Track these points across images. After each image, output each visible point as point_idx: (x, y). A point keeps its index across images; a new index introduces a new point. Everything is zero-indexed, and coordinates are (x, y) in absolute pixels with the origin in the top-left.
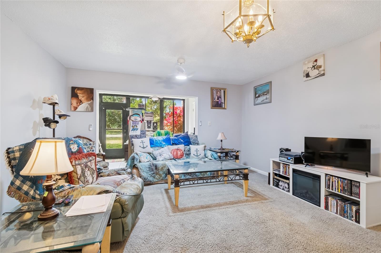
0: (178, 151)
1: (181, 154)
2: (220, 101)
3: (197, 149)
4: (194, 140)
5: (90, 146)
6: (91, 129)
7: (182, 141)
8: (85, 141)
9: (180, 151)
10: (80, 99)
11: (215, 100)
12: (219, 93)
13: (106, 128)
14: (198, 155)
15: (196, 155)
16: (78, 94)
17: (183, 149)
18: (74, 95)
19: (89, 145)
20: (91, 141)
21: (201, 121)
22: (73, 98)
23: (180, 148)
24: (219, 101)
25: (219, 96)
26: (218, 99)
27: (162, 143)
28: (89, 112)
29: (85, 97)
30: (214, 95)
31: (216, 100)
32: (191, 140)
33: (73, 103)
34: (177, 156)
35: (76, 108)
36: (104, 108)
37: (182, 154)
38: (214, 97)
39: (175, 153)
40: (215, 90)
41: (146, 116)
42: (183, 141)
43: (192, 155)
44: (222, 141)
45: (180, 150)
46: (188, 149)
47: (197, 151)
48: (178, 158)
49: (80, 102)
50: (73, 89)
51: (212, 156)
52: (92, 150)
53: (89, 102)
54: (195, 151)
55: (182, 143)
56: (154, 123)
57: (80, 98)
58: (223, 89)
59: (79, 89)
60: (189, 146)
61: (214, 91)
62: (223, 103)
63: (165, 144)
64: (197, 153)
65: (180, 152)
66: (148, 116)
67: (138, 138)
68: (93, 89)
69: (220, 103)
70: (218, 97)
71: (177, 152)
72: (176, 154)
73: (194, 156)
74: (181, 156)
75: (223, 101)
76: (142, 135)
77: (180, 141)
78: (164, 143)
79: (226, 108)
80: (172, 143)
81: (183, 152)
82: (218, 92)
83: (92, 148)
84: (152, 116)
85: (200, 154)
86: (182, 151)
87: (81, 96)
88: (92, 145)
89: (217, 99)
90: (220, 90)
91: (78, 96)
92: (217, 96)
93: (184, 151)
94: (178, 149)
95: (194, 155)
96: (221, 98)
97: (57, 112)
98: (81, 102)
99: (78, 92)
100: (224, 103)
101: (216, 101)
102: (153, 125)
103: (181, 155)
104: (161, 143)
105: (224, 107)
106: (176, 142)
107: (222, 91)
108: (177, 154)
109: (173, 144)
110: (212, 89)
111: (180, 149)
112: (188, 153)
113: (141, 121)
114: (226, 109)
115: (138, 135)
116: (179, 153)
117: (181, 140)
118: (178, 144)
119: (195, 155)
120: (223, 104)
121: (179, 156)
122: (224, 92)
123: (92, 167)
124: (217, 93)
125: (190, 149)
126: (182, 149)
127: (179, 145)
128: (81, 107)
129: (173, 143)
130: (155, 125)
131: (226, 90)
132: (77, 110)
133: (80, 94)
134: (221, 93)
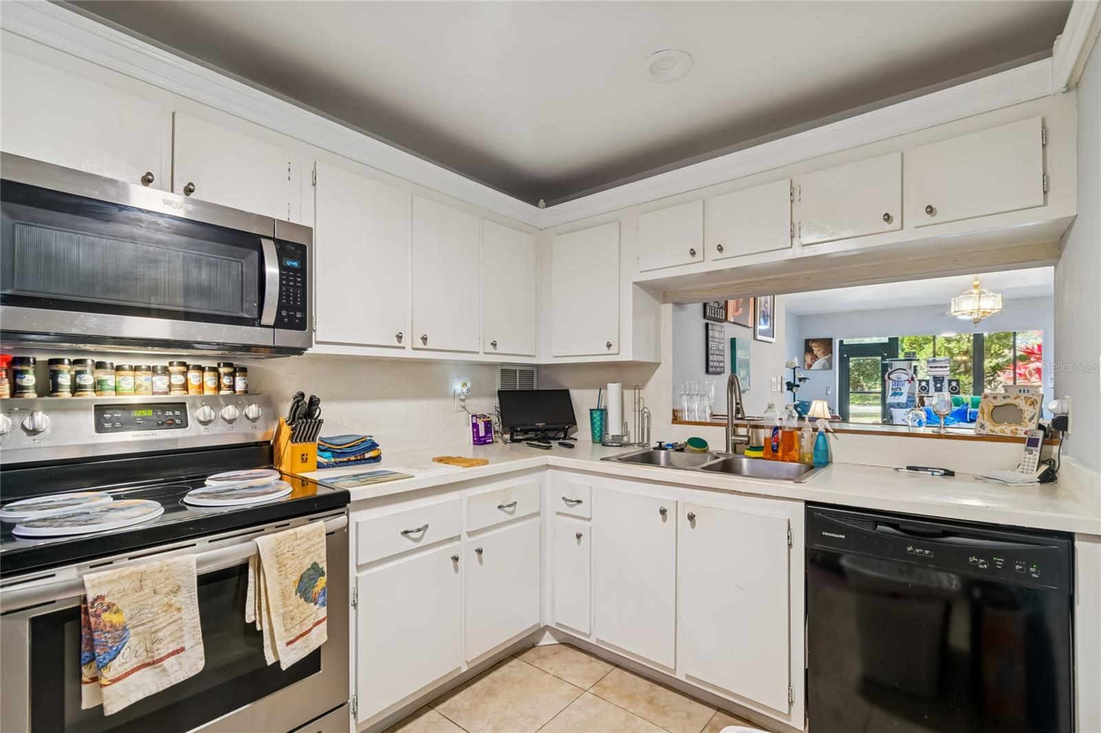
6: (829, 393)
10: (815, 354)
13: (849, 390)
16: (813, 348)
18: (808, 350)
22: (807, 353)
28: (826, 369)
29: (822, 351)
33: (806, 359)
35: (810, 366)
36: (845, 356)
41: (931, 367)
49: (815, 358)
50: (807, 341)
53: (827, 357)
57: (815, 352)
59: (814, 341)
63: (953, 421)
66: (936, 367)
67: (901, 408)
68: (831, 339)
76: (910, 404)
78: (952, 418)
80: (970, 419)
84: (946, 367)
87: (817, 350)
91: (813, 350)
97: (798, 376)
98: (817, 357)
99: (813, 345)
102: (950, 384)
113: (908, 381)
115: (902, 404)
128: (817, 365)
129: (972, 418)
130: (954, 384)
132: (812, 368)
133: (815, 347)
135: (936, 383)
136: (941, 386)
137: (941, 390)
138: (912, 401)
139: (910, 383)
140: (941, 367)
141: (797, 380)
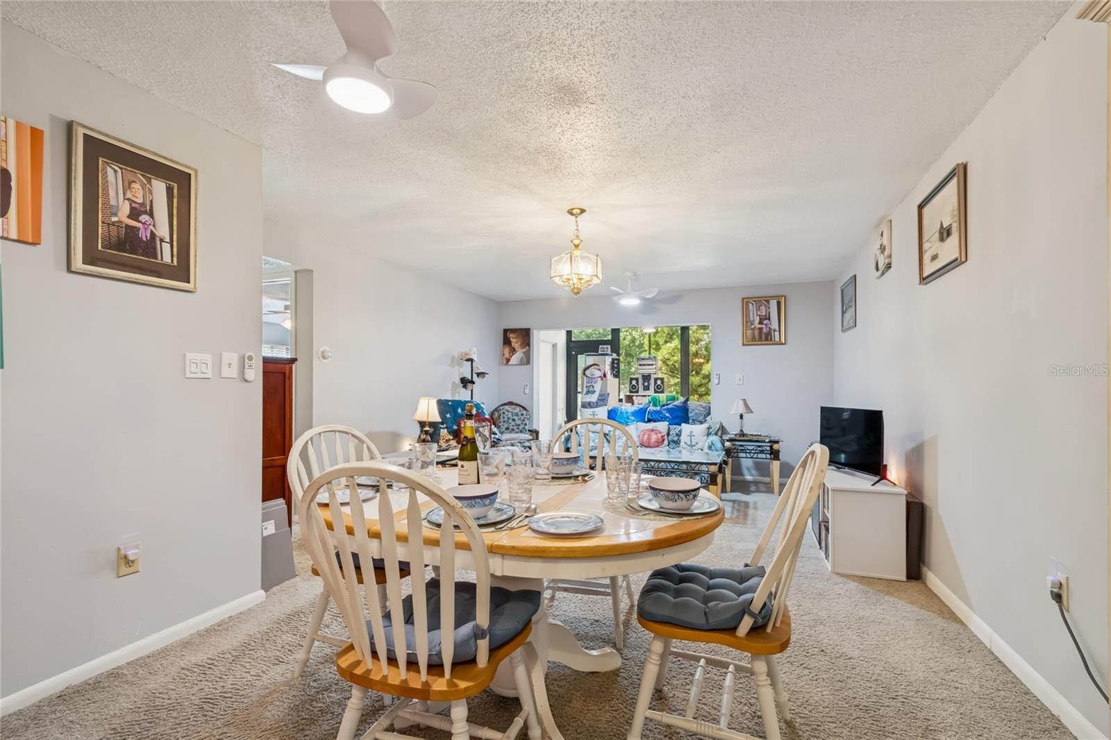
0: (653, 433)
1: (658, 439)
2: (766, 327)
3: (691, 432)
4: (695, 414)
5: (522, 418)
7: (667, 415)
8: (518, 409)
9: (656, 434)
10: (513, 346)
11: (752, 324)
12: (764, 309)
14: (693, 444)
15: (689, 443)
16: (511, 339)
17: (665, 432)
18: (507, 342)
19: (520, 416)
20: (525, 409)
21: (717, 375)
22: (505, 346)
23: (658, 428)
24: (764, 326)
25: (766, 315)
26: (761, 323)
27: (630, 417)
28: (524, 364)
29: (519, 343)
31: (757, 325)
32: (690, 415)
33: (505, 353)
34: (649, 443)
35: (508, 360)
36: (574, 353)
37: (661, 440)
39: (646, 437)
40: (753, 304)
41: (640, 365)
43: (682, 444)
44: (741, 417)
46: (677, 431)
47: (691, 435)
49: (513, 351)
50: (506, 331)
51: (713, 446)
52: (524, 423)
53: (524, 350)
54: (688, 436)
55: (668, 419)
56: (656, 380)
57: (513, 344)
58: (773, 297)
59: (513, 331)
60: (680, 425)
61: (750, 305)
62: (774, 331)
63: (634, 421)
64: (690, 439)
66: (644, 365)
67: (591, 407)
68: (529, 329)
69: (765, 331)
70: (761, 317)
71: (649, 435)
72: (647, 439)
73: (686, 446)
74: (656, 444)
75: (775, 325)
77: (664, 415)
78: (633, 418)
79: (784, 342)
80: (648, 418)
81: (662, 436)
82: (763, 307)
83: (524, 420)
84: (652, 365)
85: (697, 443)
86: (660, 433)
87: (515, 342)
88: (524, 416)
89: (759, 324)
90: (768, 302)
91: (510, 342)
92: (758, 317)
93: (668, 434)
94: (653, 430)
95: (685, 443)
96: (769, 319)
97: (475, 370)
98: (514, 350)
99: (511, 335)
100: (778, 329)
101: (755, 327)
102: (655, 383)
103: (658, 442)
104: (628, 418)
105: (777, 339)
106: (654, 417)
107: (773, 304)
108: (649, 439)
109: (649, 421)
110: (745, 302)
111: (657, 431)
112: (676, 439)
113: (600, 377)
114: (782, 344)
115: (593, 403)
116: (654, 437)
118: (659, 421)
119: (687, 444)
120: (777, 333)
121: (653, 443)
122: (779, 304)
123: (485, 434)
124: (758, 309)
125: (680, 431)
126: (662, 431)
127: (659, 423)
128: (515, 359)
129: (650, 417)
130: (659, 382)
131: (783, 298)
132: (509, 363)
133: (513, 338)
134: (769, 308)
135: (644, 382)
136: (649, 384)
137: (648, 389)
138: (603, 400)
139: (602, 379)
140: (648, 365)
141: (475, 376)
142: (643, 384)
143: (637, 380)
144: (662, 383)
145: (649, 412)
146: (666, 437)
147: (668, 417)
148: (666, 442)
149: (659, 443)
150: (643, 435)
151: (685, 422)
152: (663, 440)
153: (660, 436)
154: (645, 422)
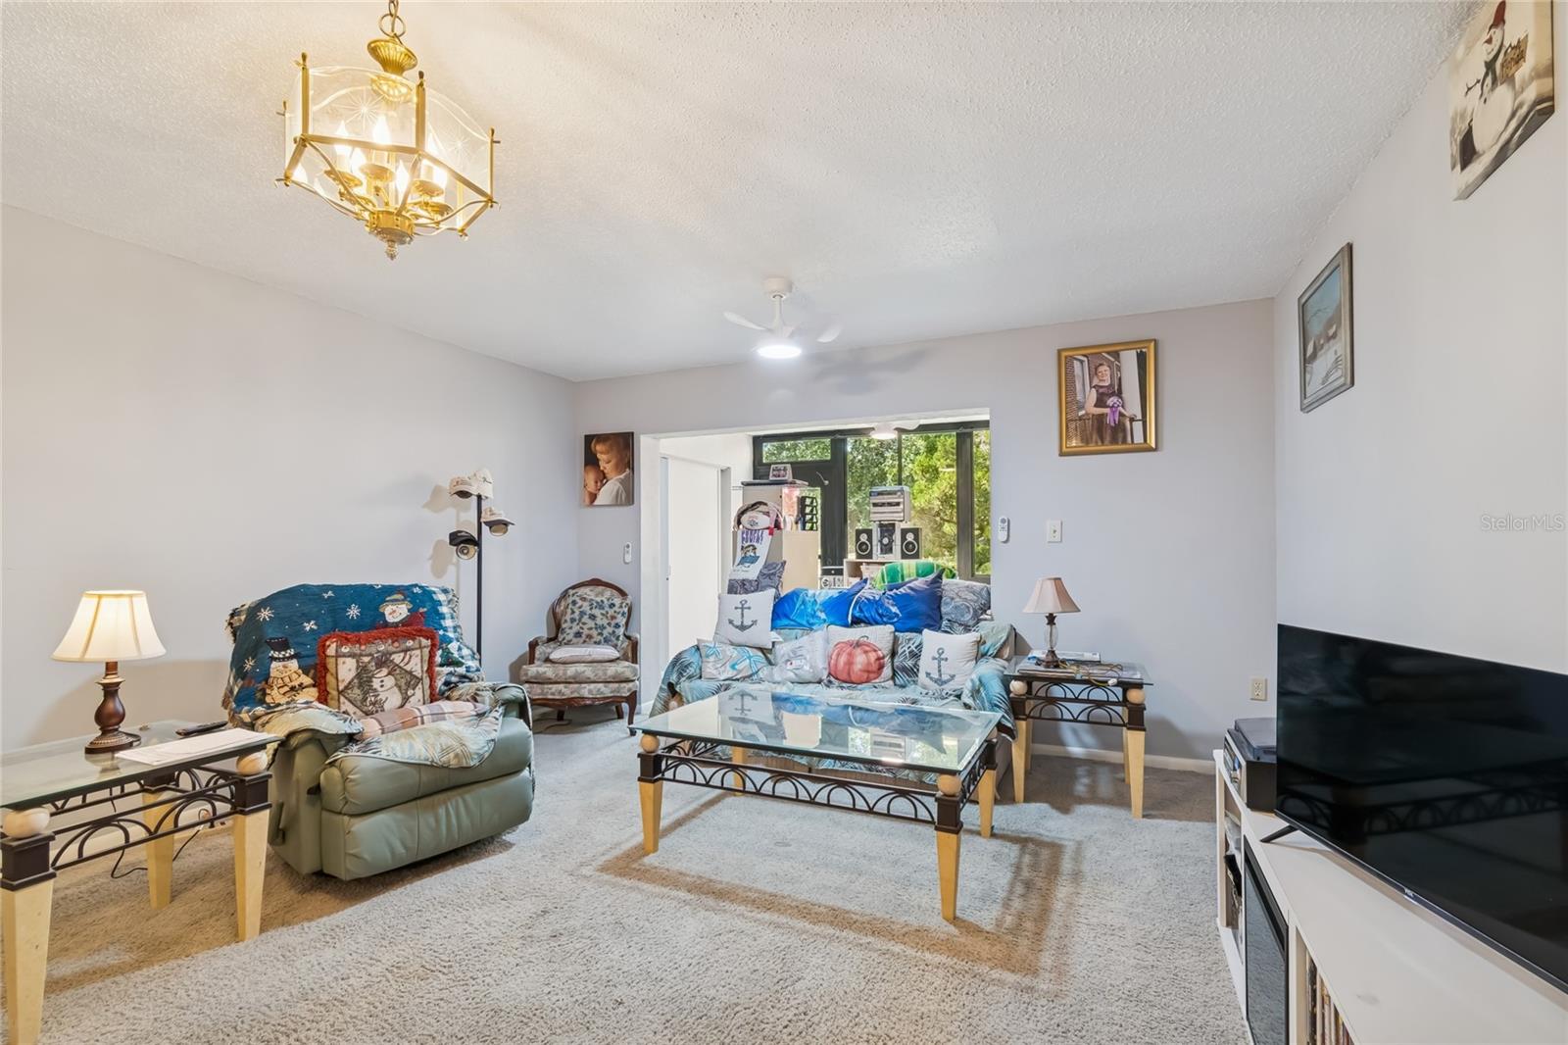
0: (858, 651)
1: (869, 664)
2: (1114, 413)
3: (941, 651)
4: (956, 607)
5: (611, 612)
6: (629, 558)
7: (894, 609)
8: (608, 592)
9: (866, 652)
10: (602, 468)
11: (1082, 407)
12: (1108, 373)
14: (945, 677)
15: (936, 676)
16: (599, 456)
17: (885, 646)
18: (591, 460)
19: (607, 609)
20: (623, 594)
21: (1003, 521)
22: (588, 468)
23: (871, 641)
24: (1107, 410)
25: (1111, 385)
26: (1100, 402)
27: (819, 614)
28: (621, 505)
29: (614, 462)
30: (1079, 386)
31: (1091, 408)
32: (944, 609)
33: (587, 481)
34: (849, 674)
35: (593, 497)
37: (875, 667)
38: (1079, 397)
39: (843, 659)
40: (1082, 362)
41: (875, 505)
42: (898, 612)
43: (922, 674)
44: (1051, 619)
45: (867, 648)
46: (913, 647)
47: (940, 658)
48: (853, 680)
49: (602, 478)
50: (589, 439)
51: (982, 689)
52: (613, 623)
53: (622, 476)
54: (934, 658)
55: (895, 620)
56: (904, 532)
57: (602, 465)
58: (1128, 345)
59: (602, 438)
60: (920, 632)
61: (1077, 364)
62: (1132, 420)
63: (825, 621)
64: (939, 666)
65: (864, 656)
66: (883, 505)
68: (634, 434)
69: (1110, 421)
70: (1101, 390)
71: (850, 655)
72: (845, 664)
73: (929, 682)
74: (865, 675)
75: (1133, 408)
77: (887, 609)
78: (823, 616)
79: (1153, 446)
80: (853, 616)
81: (879, 659)
82: (1104, 369)
83: (613, 618)
84: (898, 504)
85: (953, 677)
86: (875, 651)
87: (606, 461)
88: (616, 609)
89: (1096, 406)
90: (1116, 355)
91: (598, 460)
92: (1094, 391)
93: (893, 654)
94: (858, 644)
95: (928, 674)
96: (1119, 394)
97: (489, 518)
98: (605, 477)
99: (599, 448)
100: (1139, 417)
101: (1087, 414)
102: (903, 538)
103: (868, 672)
104: (814, 616)
105: (1138, 438)
106: (867, 615)
107: (1129, 360)
108: (850, 663)
109: (856, 622)
110: (1065, 361)
111: (868, 645)
112: (910, 663)
114: (1150, 449)
115: (750, 581)
116: (860, 660)
117: (891, 608)
118: (877, 623)
119: (931, 679)
120: (1137, 426)
121: (859, 673)
122: (1142, 359)
123: (408, 668)
124: (1094, 372)
125: (920, 646)
126: (879, 645)
127: (878, 627)
128: (606, 493)
129: (857, 615)
130: (910, 537)
131: (1152, 344)
132: (596, 503)
133: (602, 453)
134: (1119, 369)
135: (882, 537)
136: (891, 542)
137: (890, 550)
138: (769, 576)
139: (771, 534)
140: (890, 504)
141: (485, 529)
142: (881, 541)
143: (869, 532)
144: (917, 538)
145: (857, 602)
146: (887, 659)
147: (896, 615)
148: (887, 671)
149: (872, 673)
150: (838, 655)
151: (930, 627)
152: (881, 667)
153: (873, 656)
154: (847, 626)
